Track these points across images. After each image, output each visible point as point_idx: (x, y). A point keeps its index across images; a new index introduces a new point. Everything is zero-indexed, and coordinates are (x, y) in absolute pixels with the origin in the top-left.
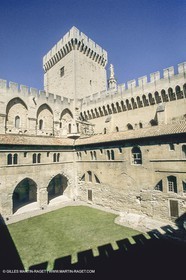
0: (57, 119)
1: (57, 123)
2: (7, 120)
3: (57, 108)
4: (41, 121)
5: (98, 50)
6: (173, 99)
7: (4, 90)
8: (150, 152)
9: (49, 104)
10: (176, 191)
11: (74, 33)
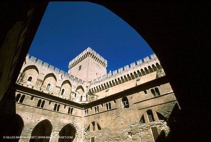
0: (74, 90)
1: (73, 93)
2: (43, 84)
3: (75, 84)
4: (63, 90)
5: (102, 59)
6: (144, 74)
7: (46, 68)
8: (133, 98)
9: (70, 81)
10: (154, 120)
11: (89, 50)
